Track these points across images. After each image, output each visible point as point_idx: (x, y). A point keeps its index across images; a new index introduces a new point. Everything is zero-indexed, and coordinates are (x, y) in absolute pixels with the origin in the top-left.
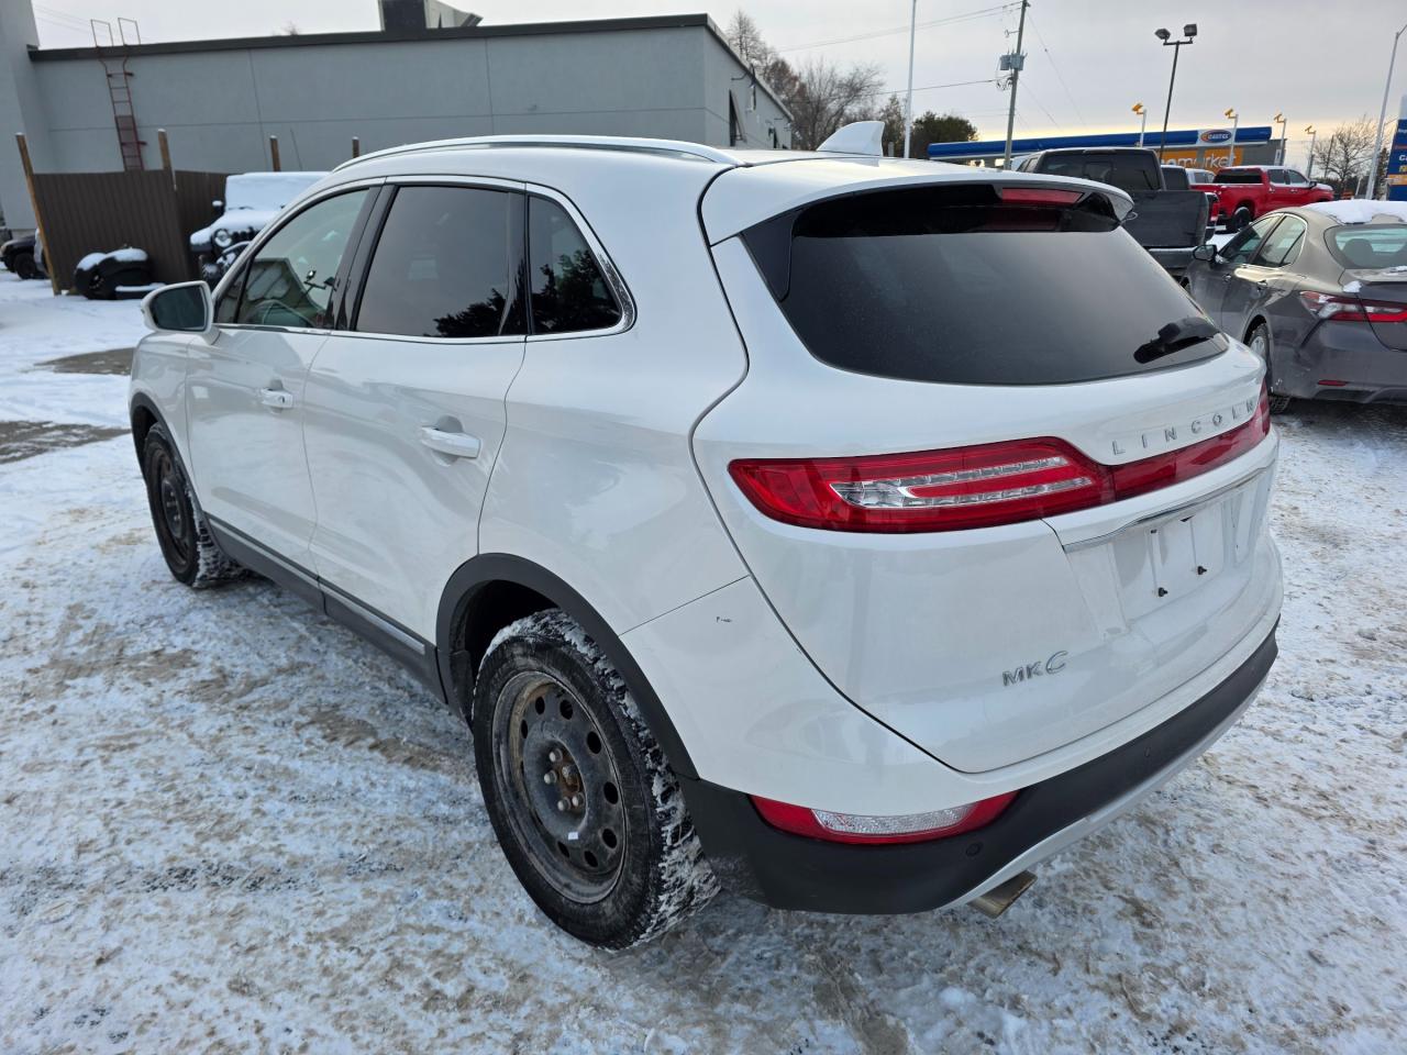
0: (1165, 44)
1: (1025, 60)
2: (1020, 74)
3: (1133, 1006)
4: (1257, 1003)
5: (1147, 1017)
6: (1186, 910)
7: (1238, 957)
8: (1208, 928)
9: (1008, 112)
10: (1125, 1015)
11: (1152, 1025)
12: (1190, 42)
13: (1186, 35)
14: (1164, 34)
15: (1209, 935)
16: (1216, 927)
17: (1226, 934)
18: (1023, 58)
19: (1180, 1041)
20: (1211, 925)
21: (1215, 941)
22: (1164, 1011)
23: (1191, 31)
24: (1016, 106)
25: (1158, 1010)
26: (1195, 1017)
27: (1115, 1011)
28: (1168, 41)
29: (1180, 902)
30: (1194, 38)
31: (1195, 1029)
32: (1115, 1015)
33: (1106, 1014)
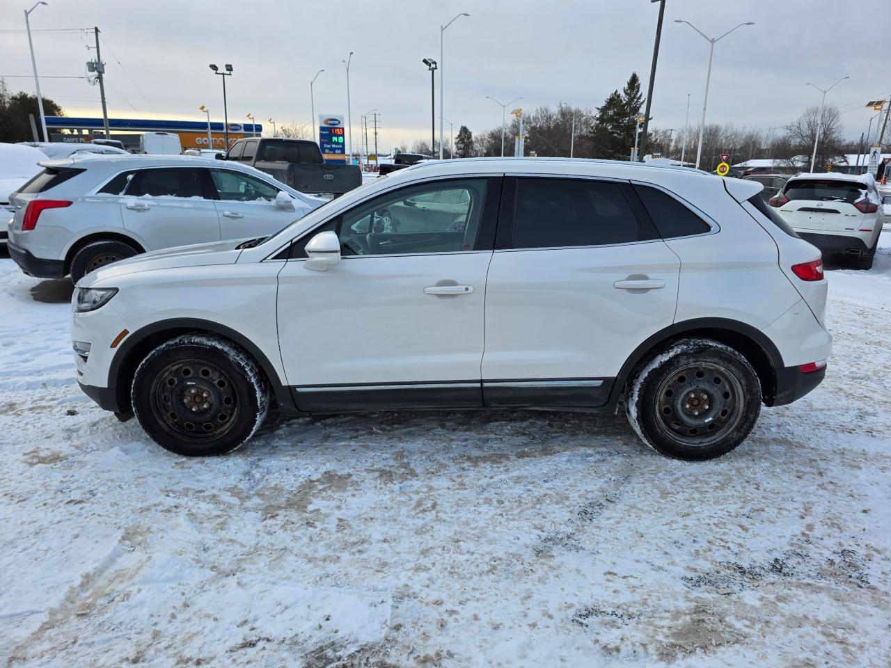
0: (216, 73)
1: (105, 67)
2: (104, 75)
9: (101, 100)
12: (230, 74)
13: (227, 70)
14: (214, 67)
18: (103, 65)
23: (229, 68)
24: (106, 96)
28: (218, 72)
30: (232, 73)
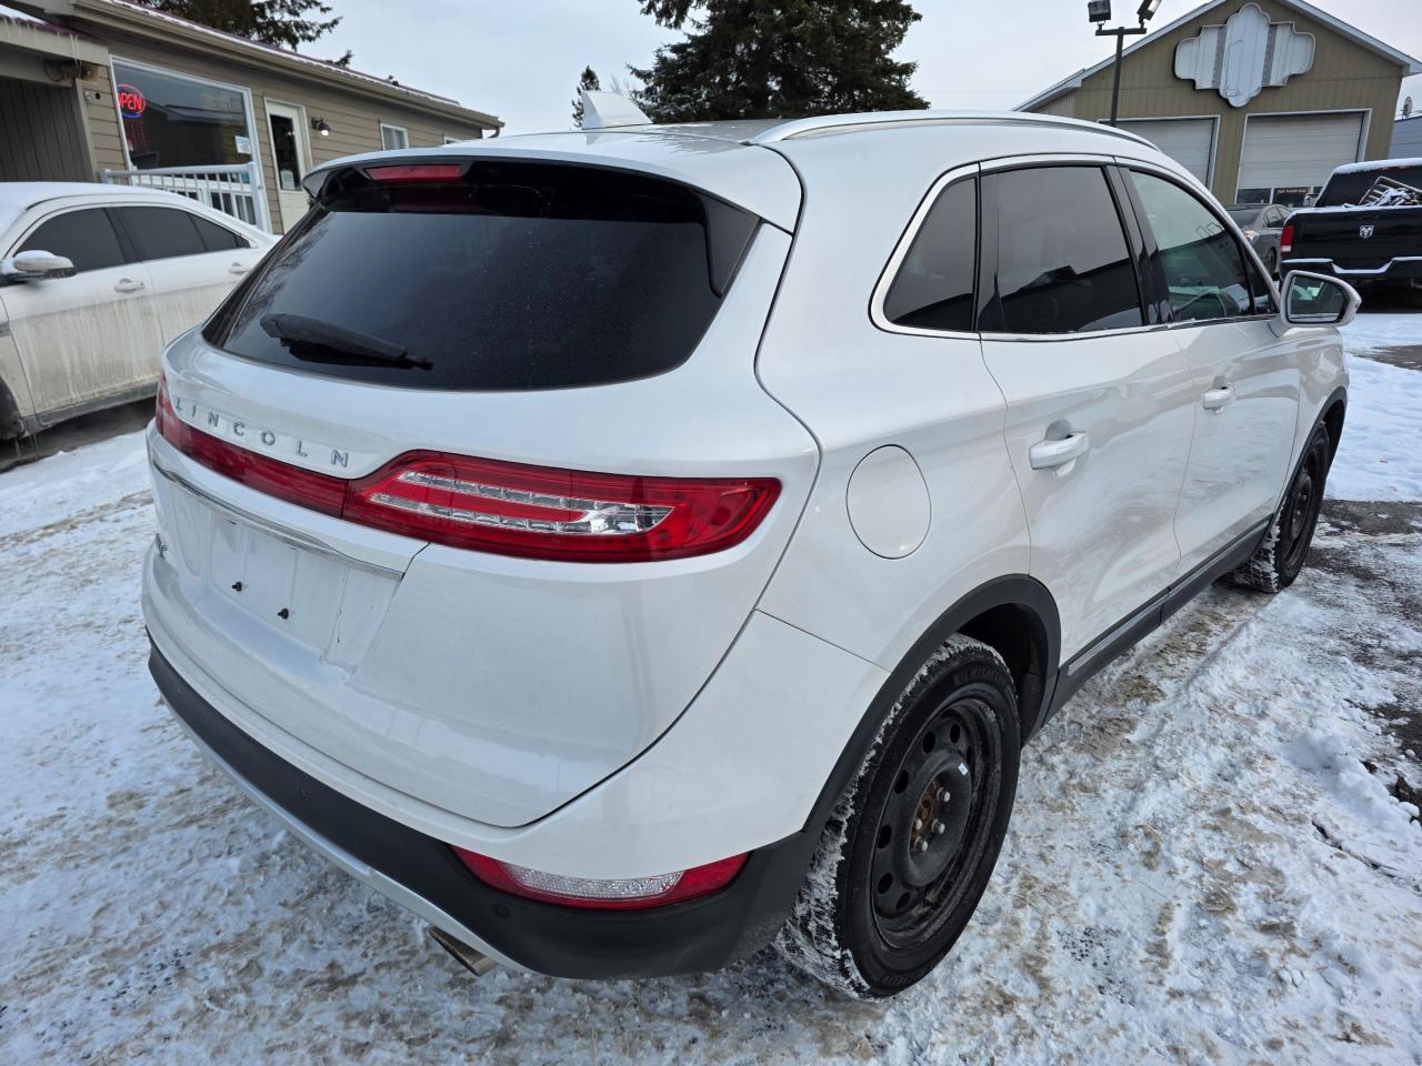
3: (221, 947)
4: (173, 1045)
5: (205, 954)
6: (317, 1023)
7: (235, 1050)
8: (285, 1036)
10: (214, 940)
11: (195, 956)
15: (276, 1034)
16: (285, 1045)
17: (271, 1051)
19: (170, 971)
20: (289, 1041)
21: (266, 1038)
22: (204, 970)
25: (207, 965)
26: (186, 989)
27: (221, 935)
29: (333, 1020)
31: (175, 985)
32: (218, 933)
33: (222, 927)
